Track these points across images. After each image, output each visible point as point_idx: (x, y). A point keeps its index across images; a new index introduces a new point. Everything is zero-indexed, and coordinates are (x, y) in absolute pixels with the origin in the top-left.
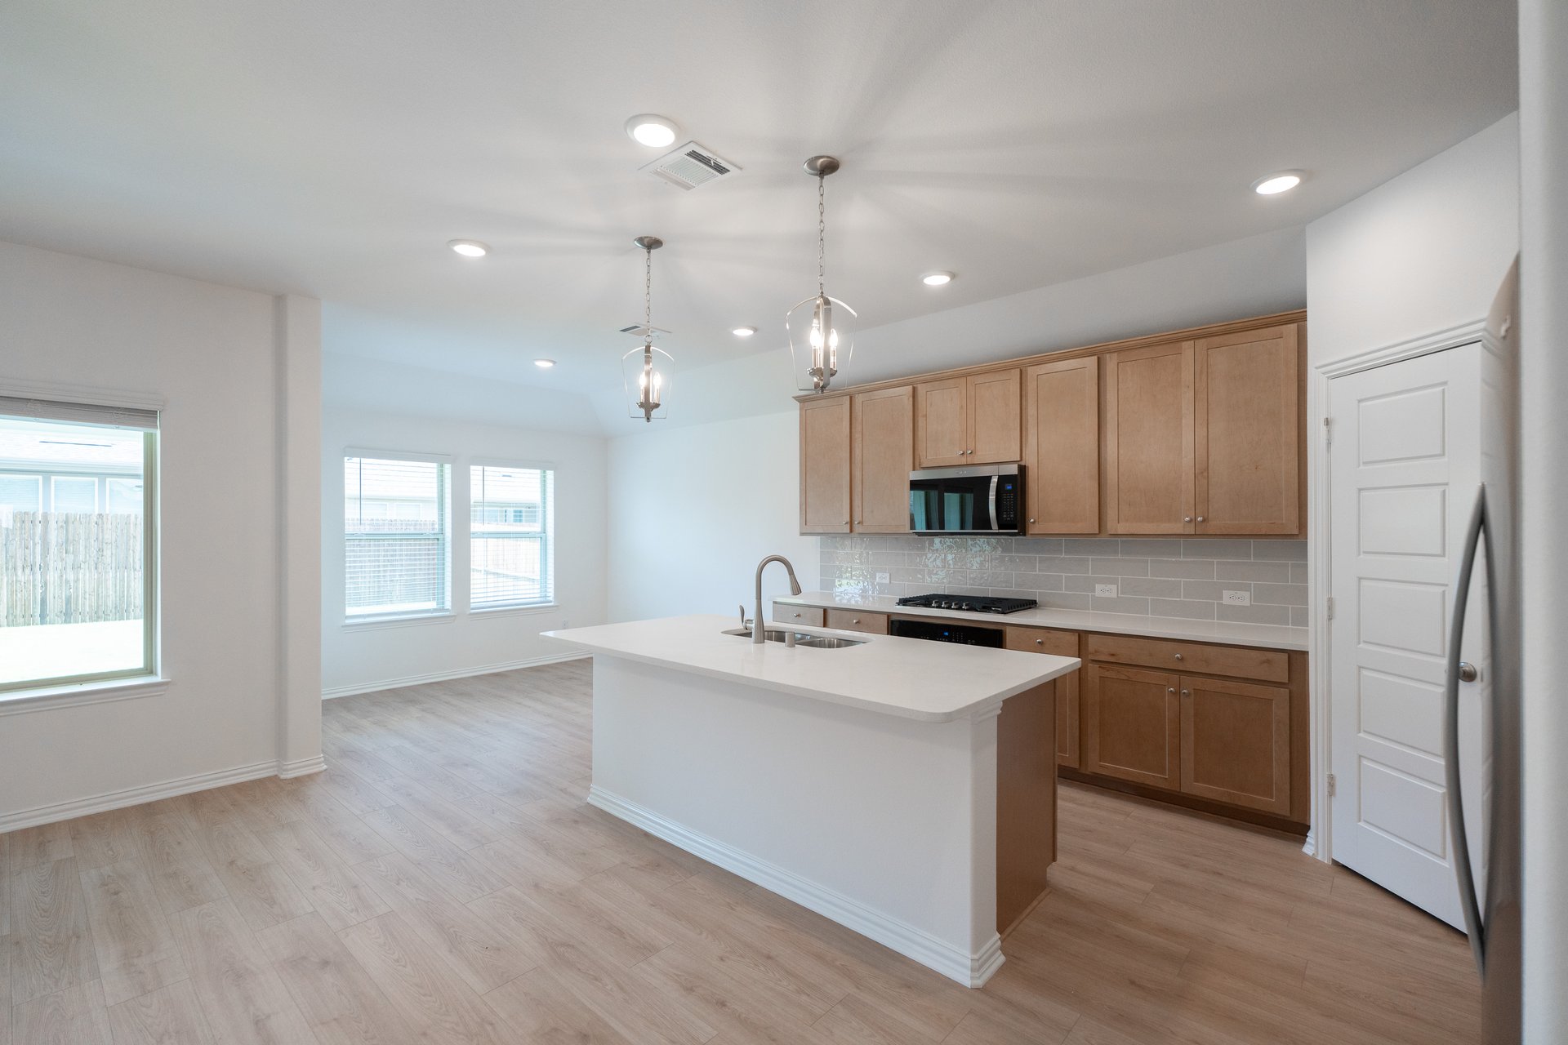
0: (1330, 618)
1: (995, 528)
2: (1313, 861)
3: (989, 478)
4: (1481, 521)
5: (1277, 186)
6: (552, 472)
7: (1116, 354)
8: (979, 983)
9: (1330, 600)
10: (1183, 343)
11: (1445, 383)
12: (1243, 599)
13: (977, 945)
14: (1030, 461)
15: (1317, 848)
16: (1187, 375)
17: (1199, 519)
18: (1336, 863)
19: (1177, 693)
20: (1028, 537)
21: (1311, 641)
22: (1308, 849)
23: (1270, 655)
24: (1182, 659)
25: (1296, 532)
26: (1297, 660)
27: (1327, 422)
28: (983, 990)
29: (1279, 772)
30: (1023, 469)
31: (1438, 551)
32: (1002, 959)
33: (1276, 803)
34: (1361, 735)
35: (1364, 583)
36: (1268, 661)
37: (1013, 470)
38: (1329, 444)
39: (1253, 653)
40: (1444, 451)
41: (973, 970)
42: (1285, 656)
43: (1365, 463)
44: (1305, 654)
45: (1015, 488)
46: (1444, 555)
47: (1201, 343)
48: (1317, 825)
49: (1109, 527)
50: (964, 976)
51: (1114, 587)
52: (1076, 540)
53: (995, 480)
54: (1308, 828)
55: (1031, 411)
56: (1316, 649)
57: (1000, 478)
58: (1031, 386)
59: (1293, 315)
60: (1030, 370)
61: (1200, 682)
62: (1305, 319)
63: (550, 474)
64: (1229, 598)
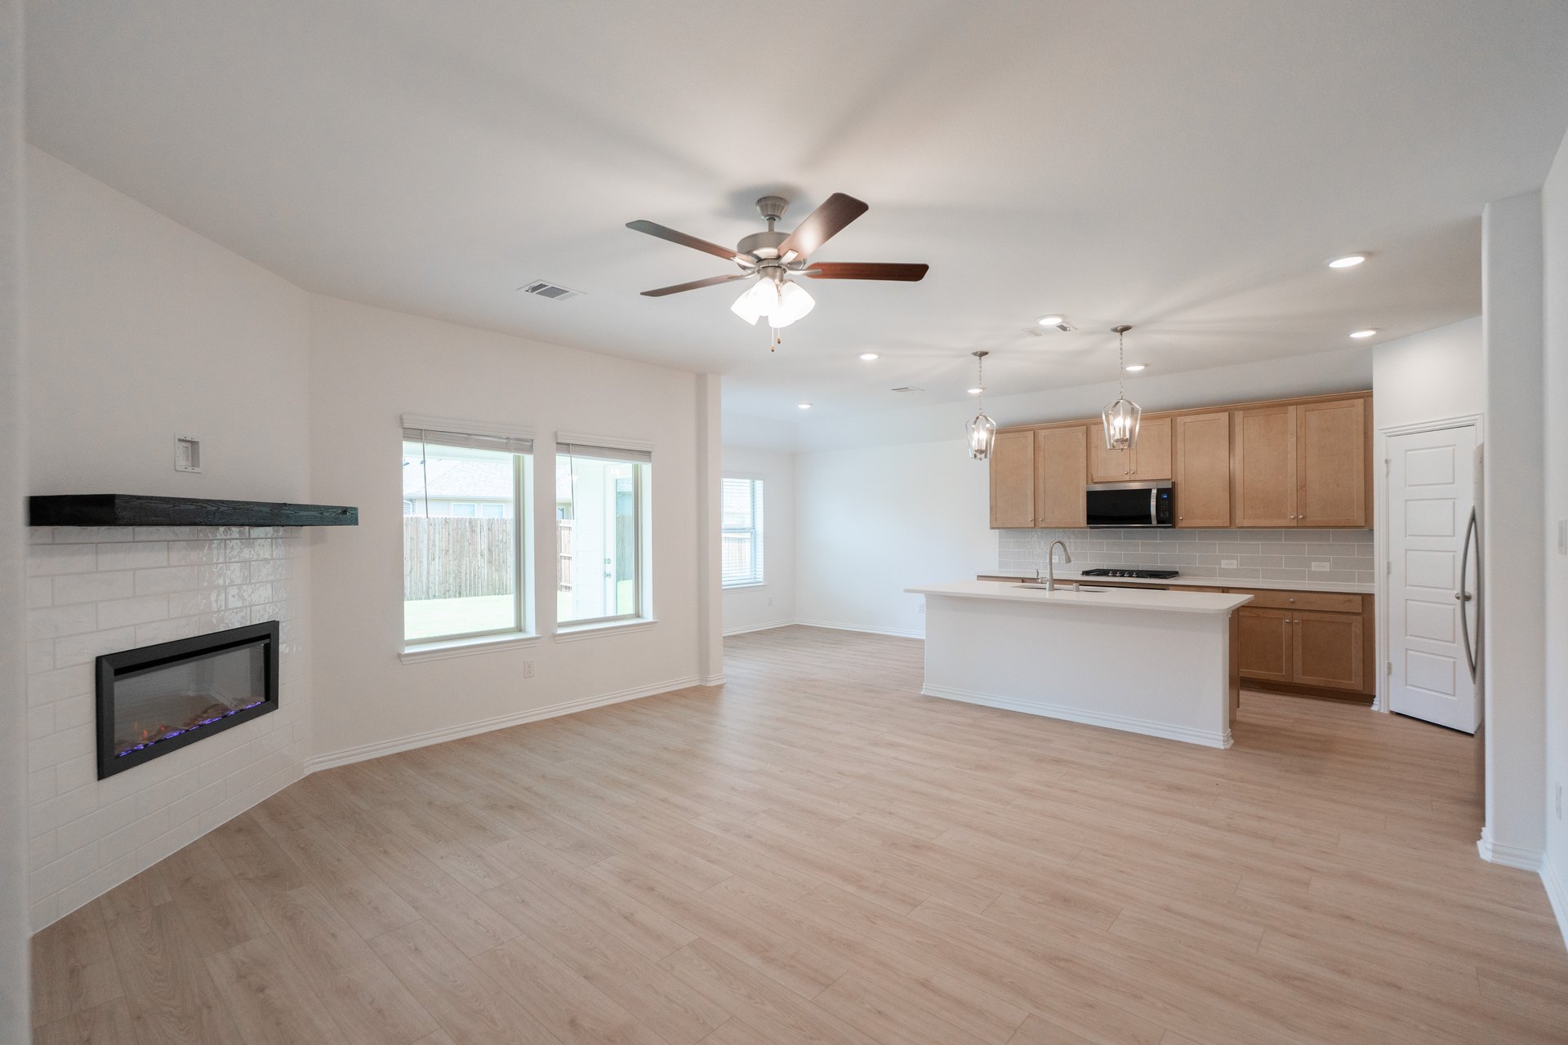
0: (1388, 573)
1: (1154, 522)
2: (1378, 713)
3: (1150, 490)
4: (1473, 519)
5: (1362, 335)
6: (761, 482)
7: (1241, 412)
8: (1228, 747)
9: (1389, 564)
10: (1289, 407)
11: (1455, 445)
12: (1326, 567)
13: (1224, 732)
14: (1180, 480)
15: (1380, 707)
16: (1292, 426)
17: (1301, 517)
18: (1392, 712)
19: (1291, 623)
20: (1177, 529)
21: (1377, 589)
22: (1374, 708)
23: (1351, 597)
24: (1293, 602)
25: (1363, 524)
26: (1367, 600)
27: (1387, 462)
28: (1230, 749)
29: (1356, 666)
30: (1174, 484)
31: (1451, 533)
32: (1232, 741)
33: (1355, 684)
34: (1408, 637)
35: (1409, 552)
36: (1349, 601)
37: (1168, 485)
38: (1388, 474)
39: (1341, 596)
40: (1454, 480)
41: (1224, 741)
42: (1360, 597)
43: (1409, 486)
44: (1371, 596)
45: (1168, 497)
46: (1454, 536)
47: (1300, 407)
48: (1380, 694)
49: (1237, 521)
50: (1220, 745)
51: (1235, 562)
52: (1211, 531)
53: (1154, 492)
54: (1374, 696)
55: (1180, 445)
56: (1380, 592)
57: (1158, 490)
58: (1180, 430)
59: (1363, 393)
60: (1179, 419)
61: (1306, 616)
62: (1371, 395)
63: (759, 484)
64: (1315, 566)
